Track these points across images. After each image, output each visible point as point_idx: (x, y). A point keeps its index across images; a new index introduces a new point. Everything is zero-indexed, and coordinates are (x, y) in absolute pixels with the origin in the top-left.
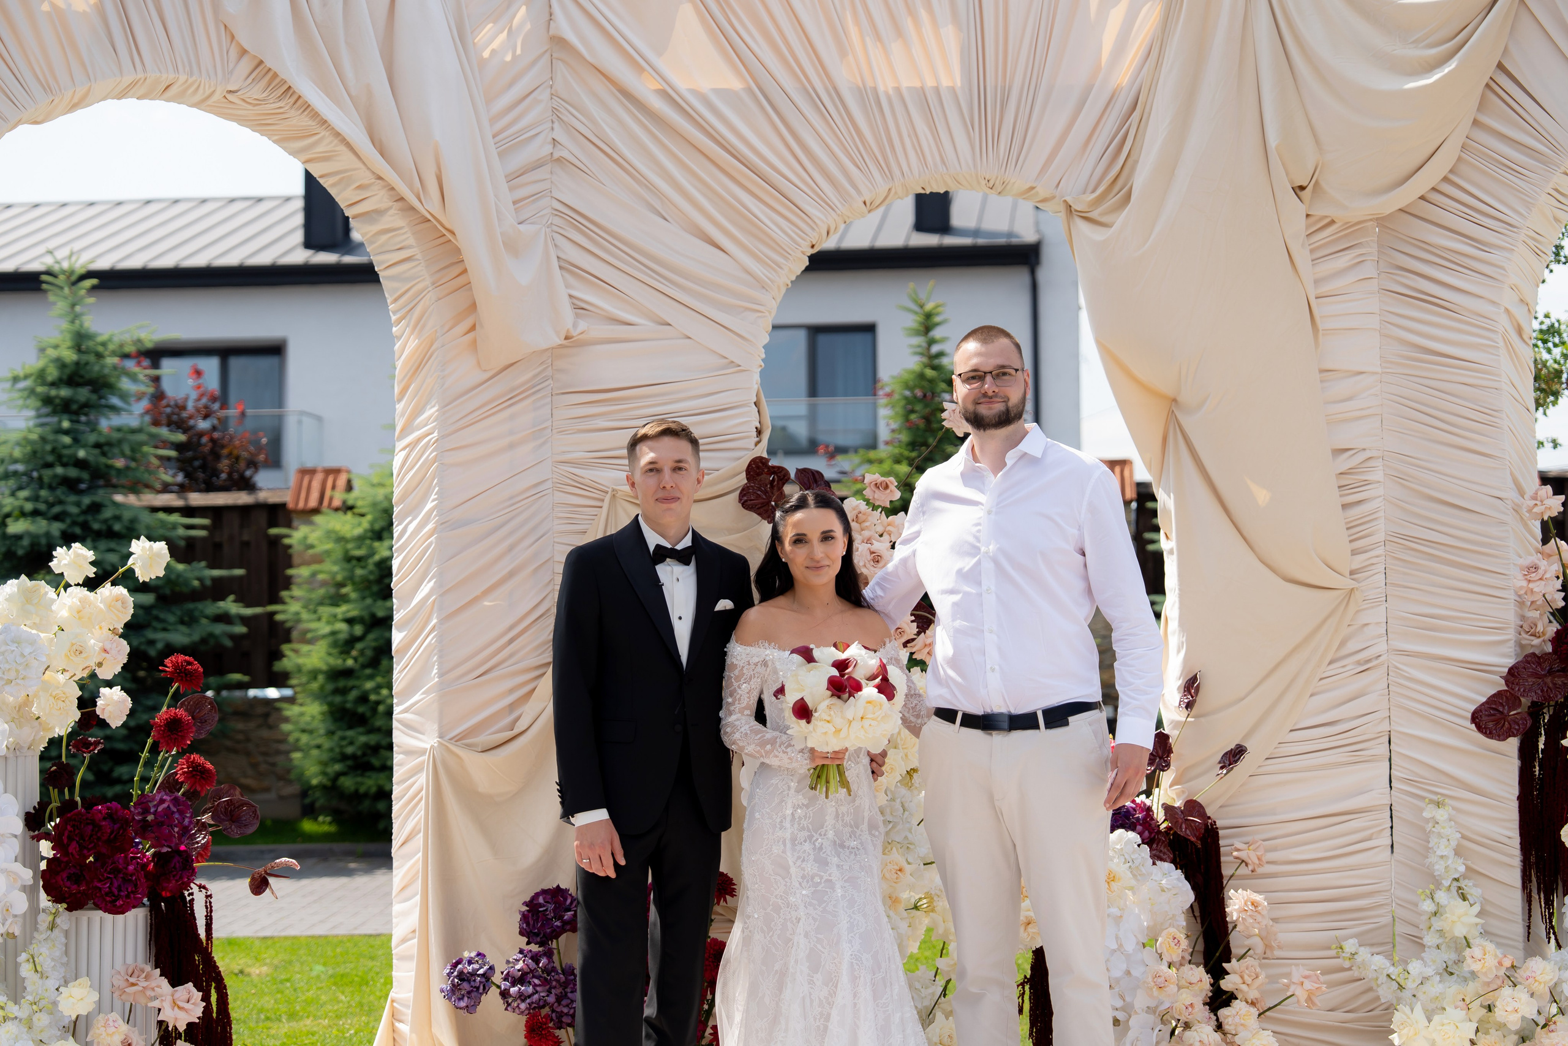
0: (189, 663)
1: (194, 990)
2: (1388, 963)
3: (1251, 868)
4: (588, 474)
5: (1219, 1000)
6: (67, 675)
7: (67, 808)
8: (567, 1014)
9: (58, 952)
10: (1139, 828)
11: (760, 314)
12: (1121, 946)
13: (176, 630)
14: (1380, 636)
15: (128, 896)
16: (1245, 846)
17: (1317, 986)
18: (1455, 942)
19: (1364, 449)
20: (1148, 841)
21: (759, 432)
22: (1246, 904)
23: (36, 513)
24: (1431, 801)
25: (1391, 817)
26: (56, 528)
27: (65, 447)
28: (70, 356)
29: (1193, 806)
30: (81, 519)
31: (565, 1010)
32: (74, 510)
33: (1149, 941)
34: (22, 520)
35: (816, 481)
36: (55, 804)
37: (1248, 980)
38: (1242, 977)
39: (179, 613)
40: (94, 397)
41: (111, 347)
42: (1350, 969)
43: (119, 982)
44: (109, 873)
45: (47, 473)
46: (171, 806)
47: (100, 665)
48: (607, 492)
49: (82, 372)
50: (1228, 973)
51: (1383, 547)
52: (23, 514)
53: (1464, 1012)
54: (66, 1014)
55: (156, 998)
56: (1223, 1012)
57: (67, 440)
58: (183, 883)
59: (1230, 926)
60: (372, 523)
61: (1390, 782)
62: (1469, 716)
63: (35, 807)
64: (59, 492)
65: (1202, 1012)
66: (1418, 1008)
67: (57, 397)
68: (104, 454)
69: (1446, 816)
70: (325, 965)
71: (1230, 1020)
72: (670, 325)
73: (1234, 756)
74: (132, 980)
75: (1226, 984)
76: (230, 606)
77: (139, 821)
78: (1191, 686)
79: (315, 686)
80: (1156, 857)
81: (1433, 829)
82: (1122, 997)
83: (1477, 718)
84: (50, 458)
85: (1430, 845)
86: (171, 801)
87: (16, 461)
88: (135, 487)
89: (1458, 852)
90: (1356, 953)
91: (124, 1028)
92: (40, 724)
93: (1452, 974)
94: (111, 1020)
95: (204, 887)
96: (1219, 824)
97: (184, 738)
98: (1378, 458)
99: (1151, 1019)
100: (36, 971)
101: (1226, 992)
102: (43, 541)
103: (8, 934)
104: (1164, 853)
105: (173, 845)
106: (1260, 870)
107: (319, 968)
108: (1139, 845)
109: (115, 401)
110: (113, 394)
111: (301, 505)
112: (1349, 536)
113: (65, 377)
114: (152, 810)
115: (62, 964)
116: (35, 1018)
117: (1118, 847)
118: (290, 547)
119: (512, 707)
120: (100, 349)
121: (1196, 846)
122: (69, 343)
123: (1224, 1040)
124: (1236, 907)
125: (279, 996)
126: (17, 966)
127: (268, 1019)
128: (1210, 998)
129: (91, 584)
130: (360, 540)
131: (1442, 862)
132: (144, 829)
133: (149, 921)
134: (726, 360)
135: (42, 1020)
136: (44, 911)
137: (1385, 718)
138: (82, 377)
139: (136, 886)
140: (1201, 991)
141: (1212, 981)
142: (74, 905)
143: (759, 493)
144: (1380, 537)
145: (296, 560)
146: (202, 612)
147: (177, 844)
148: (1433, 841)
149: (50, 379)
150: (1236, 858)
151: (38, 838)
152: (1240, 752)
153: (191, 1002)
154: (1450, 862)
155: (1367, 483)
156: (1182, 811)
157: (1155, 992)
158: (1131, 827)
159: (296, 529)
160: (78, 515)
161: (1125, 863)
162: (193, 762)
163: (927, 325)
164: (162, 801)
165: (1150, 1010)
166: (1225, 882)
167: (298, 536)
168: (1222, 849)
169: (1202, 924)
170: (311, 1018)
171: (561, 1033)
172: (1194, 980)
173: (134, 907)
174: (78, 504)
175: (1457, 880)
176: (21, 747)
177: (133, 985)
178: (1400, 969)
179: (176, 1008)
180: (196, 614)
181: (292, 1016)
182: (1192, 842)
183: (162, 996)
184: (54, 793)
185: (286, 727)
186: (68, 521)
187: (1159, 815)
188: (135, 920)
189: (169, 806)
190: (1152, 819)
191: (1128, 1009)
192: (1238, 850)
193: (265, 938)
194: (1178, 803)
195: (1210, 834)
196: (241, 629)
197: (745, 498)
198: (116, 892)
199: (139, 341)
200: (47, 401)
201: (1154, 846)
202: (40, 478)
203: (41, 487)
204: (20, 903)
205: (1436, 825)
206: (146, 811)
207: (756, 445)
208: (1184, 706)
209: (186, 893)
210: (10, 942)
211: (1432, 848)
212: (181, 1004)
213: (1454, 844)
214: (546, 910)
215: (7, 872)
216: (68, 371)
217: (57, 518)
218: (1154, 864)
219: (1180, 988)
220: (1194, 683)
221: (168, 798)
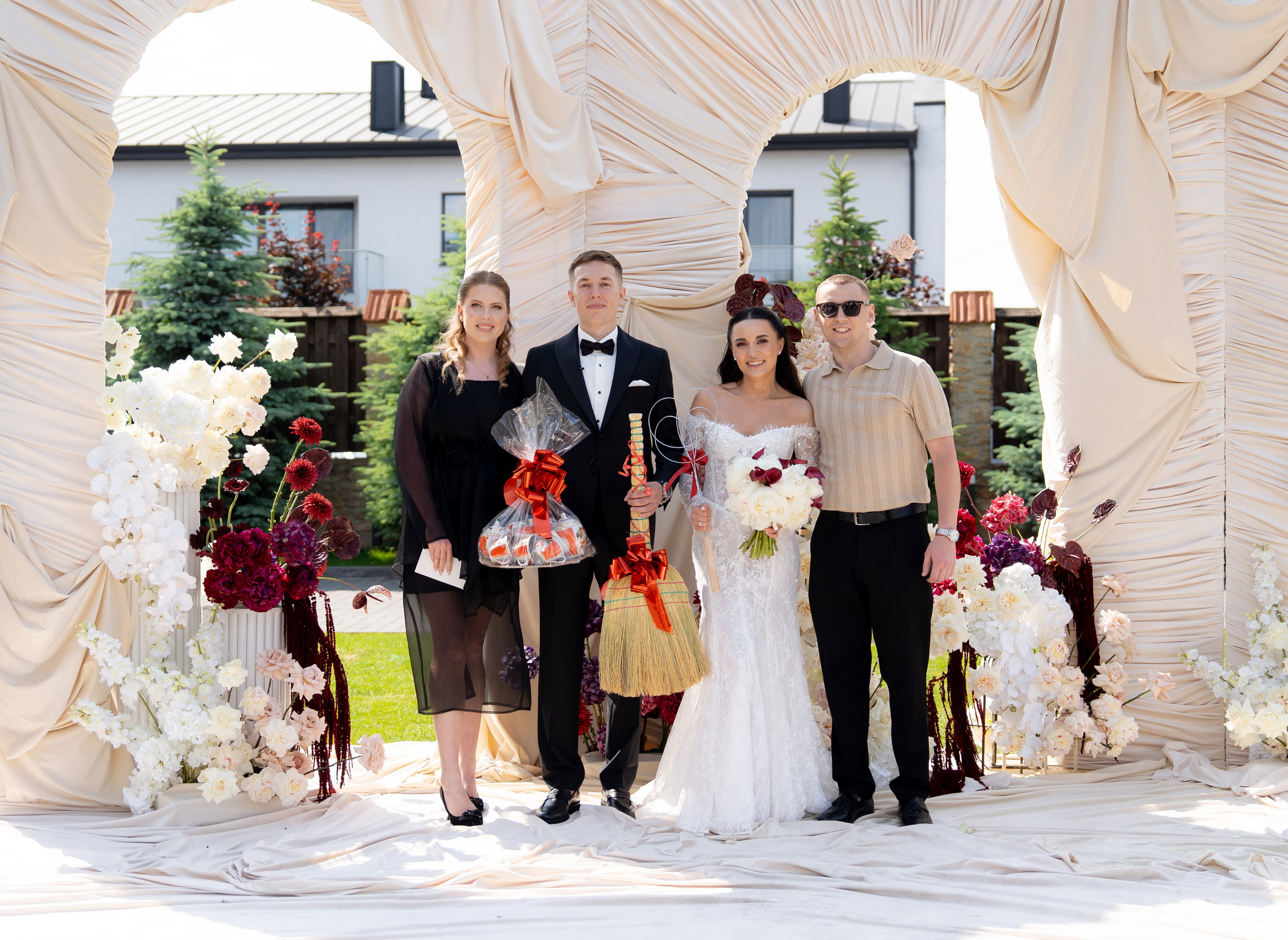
0: (311, 424)
1: (318, 670)
2: (1220, 668)
3: (1116, 594)
5: (1091, 693)
6: (221, 431)
7: (221, 532)
8: (594, 694)
9: (217, 639)
10: (1031, 562)
11: (745, 165)
12: (1018, 650)
13: (282, 407)
14: (1219, 419)
15: (269, 599)
16: (1112, 577)
17: (1168, 684)
18: (1274, 653)
19: (1211, 275)
20: (1039, 572)
21: (743, 257)
22: (1114, 620)
23: (179, 319)
24: (1258, 546)
25: (1225, 557)
26: (194, 331)
27: (201, 270)
28: (206, 203)
29: (1073, 547)
30: (214, 323)
31: (593, 691)
32: (208, 316)
33: (1040, 649)
34: (169, 324)
35: (786, 294)
36: (213, 529)
37: (1114, 678)
38: (1110, 676)
39: (284, 395)
40: (223, 234)
41: (235, 198)
42: (1191, 672)
43: (261, 662)
44: (255, 581)
45: (189, 291)
46: (301, 532)
47: (244, 425)
49: (215, 216)
50: (1099, 674)
51: (1223, 351)
52: (170, 320)
53: (1283, 706)
54: (224, 685)
55: (290, 675)
56: (1094, 703)
57: (203, 265)
58: (309, 590)
59: (1099, 638)
60: (426, 332)
61: (1225, 530)
63: (197, 531)
64: (197, 304)
65: (1078, 701)
66: (1247, 703)
67: (195, 234)
68: (230, 277)
69: (1269, 557)
70: (398, 654)
71: (1100, 708)
72: (676, 172)
73: (1106, 508)
74: (272, 661)
75: (1097, 681)
76: (321, 390)
77: (277, 543)
78: (1074, 455)
79: (383, 452)
80: (1045, 584)
81: (1259, 567)
82: (1018, 690)
84: (190, 279)
85: (1256, 579)
86: (301, 527)
87: (165, 282)
88: (252, 302)
89: (1277, 585)
90: (1197, 660)
91: (266, 698)
92: (201, 468)
93: (1271, 677)
94: (257, 692)
95: (324, 594)
96: (1092, 561)
97: (309, 481)
98: (1222, 281)
99: (1041, 706)
100: (201, 653)
101: (1097, 687)
102: (185, 340)
103: (178, 625)
104: (1050, 581)
105: (301, 561)
106: (1123, 596)
107: (394, 657)
108: (1032, 575)
109: (238, 238)
110: (237, 234)
111: (373, 317)
112: (1195, 342)
113: (201, 219)
114: (287, 534)
115: (221, 648)
116: (200, 688)
117: (1017, 576)
118: (365, 349)
120: (228, 199)
121: (1075, 577)
122: (205, 195)
123: (1096, 724)
124: (1107, 623)
125: (366, 676)
126: (185, 649)
127: (359, 692)
128: (1083, 691)
129: (238, 364)
130: (417, 343)
131: (1264, 591)
132: (280, 549)
133: (283, 618)
134: (719, 200)
135: (206, 689)
136: (204, 609)
137: (1223, 481)
138: (214, 220)
139: (275, 591)
140: (1078, 686)
141: (1086, 679)
142: (229, 604)
143: (744, 302)
144: (1222, 343)
145: (369, 359)
146: (301, 395)
147: (304, 561)
148: (1258, 575)
149: (190, 219)
150: (1105, 586)
151: (201, 555)
152: (1110, 505)
153: (316, 679)
154: (1271, 592)
155: (1213, 301)
156: (1064, 550)
157: (1045, 686)
158: (1026, 561)
159: (370, 335)
160: (211, 320)
161: (1021, 588)
162: (315, 499)
163: (843, 187)
164: (294, 528)
165: (1040, 700)
166: (1095, 605)
167: (371, 341)
168: (1094, 580)
169: (1078, 636)
170: (391, 693)
171: (590, 708)
172: (1073, 678)
173: (274, 607)
174: (211, 313)
175: (1275, 606)
176: (187, 486)
177: (272, 665)
178: (1231, 673)
179: (305, 683)
180: (297, 396)
181: (377, 691)
182: (1072, 574)
183: (295, 674)
184: (211, 521)
185: (362, 482)
186: (204, 325)
187: (1046, 552)
188: (274, 617)
189: (299, 532)
190: (1041, 556)
191: (1023, 699)
192: (1106, 580)
193: (353, 633)
194: (1062, 544)
195: (1086, 568)
196: (328, 407)
197: (733, 306)
198: (261, 596)
199: (257, 193)
200: (189, 237)
201: (1043, 574)
202: (183, 293)
203: (184, 301)
204: (187, 603)
205: (1261, 564)
206: (282, 535)
207: (742, 264)
208: (1068, 470)
209: (310, 597)
210: (179, 631)
211: (1258, 581)
212: (309, 680)
213: (1274, 578)
215: (177, 579)
216: (203, 214)
217: (195, 323)
218: (1043, 589)
219: (1063, 683)
220: (1075, 453)
221: (299, 526)
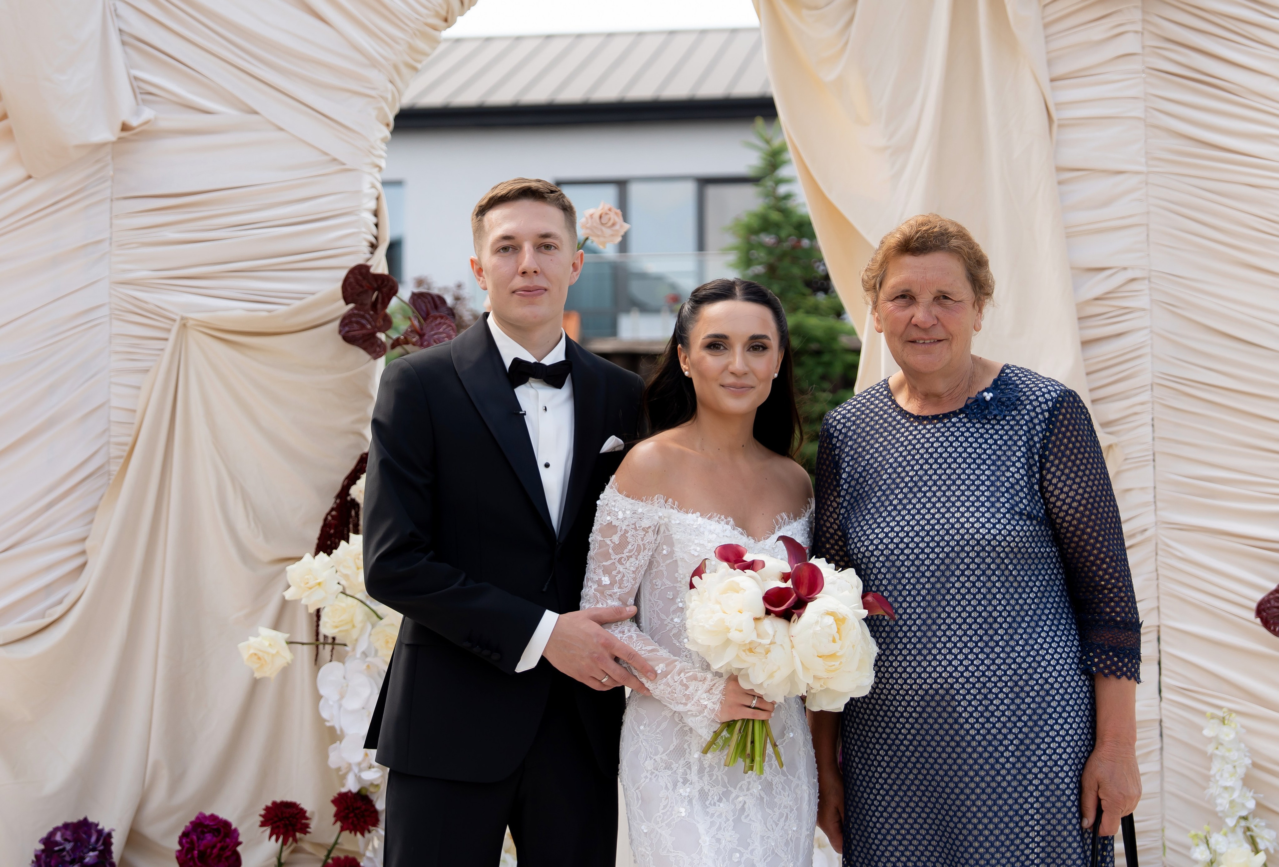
4: (153, 298)
14: (1146, 504)
19: (1125, 269)
24: (1213, 717)
25: (1161, 735)
35: (436, 307)
48: (174, 320)
51: (1150, 392)
62: (1254, 605)
69: (1232, 736)
72: (256, 113)
81: (1217, 752)
83: (1264, 610)
89: (1248, 781)
98: (1143, 279)
119: (48, 588)
131: (1226, 795)
134: (326, 158)
137: (1153, 609)
143: (364, 322)
144: (1145, 378)
148: (1216, 767)
154: (1236, 795)
155: (1130, 310)
175: (1245, 818)
197: (347, 329)
205: (1220, 747)
211: (1214, 776)
213: (1241, 771)
214: (64, 849)
